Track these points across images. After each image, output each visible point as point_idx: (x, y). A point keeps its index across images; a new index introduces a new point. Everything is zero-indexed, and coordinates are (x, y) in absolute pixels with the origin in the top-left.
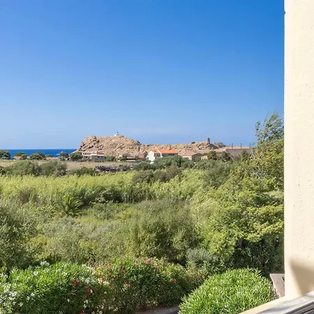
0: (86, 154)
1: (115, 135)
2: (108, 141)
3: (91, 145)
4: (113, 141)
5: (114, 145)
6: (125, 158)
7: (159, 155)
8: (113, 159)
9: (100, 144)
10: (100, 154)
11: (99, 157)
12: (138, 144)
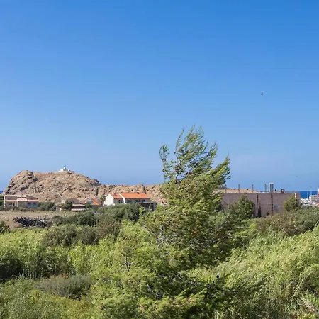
0: (9, 198)
1: (62, 170)
2: (50, 178)
3: (24, 185)
4: (59, 179)
5: (59, 186)
6: (69, 206)
7: (120, 201)
8: (51, 207)
9: (38, 184)
10: (32, 198)
11: (29, 203)
12: (95, 185)
